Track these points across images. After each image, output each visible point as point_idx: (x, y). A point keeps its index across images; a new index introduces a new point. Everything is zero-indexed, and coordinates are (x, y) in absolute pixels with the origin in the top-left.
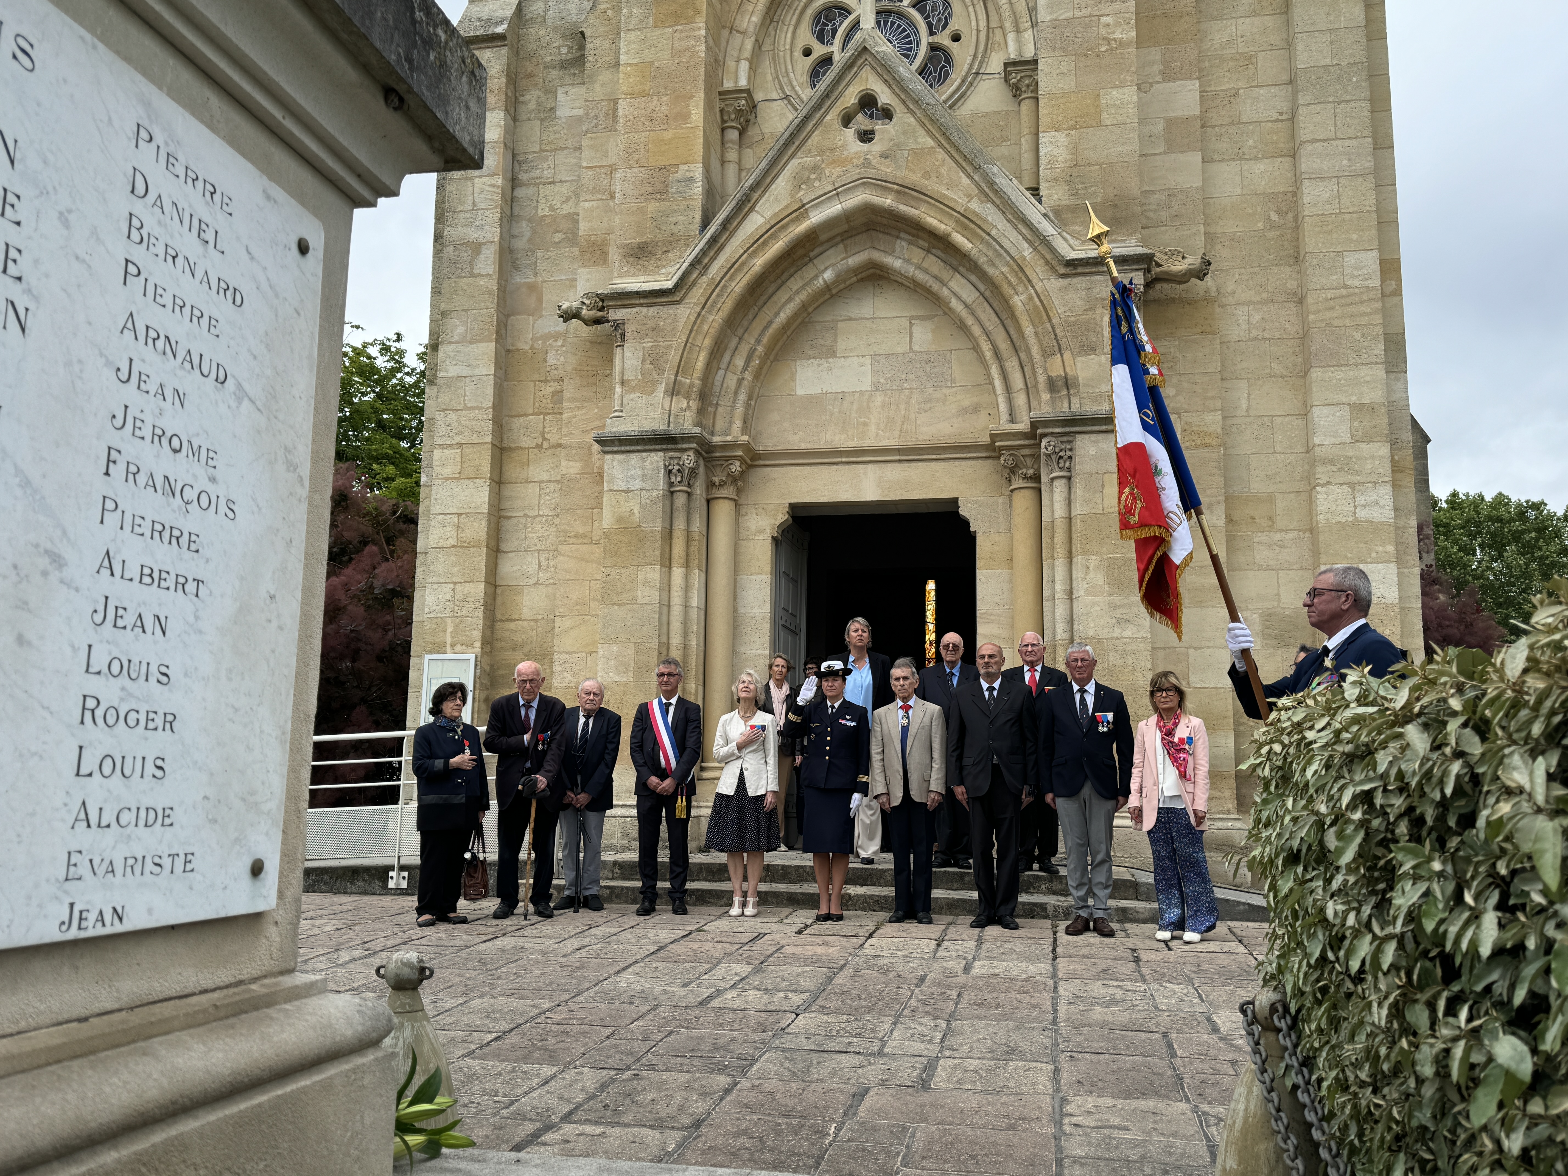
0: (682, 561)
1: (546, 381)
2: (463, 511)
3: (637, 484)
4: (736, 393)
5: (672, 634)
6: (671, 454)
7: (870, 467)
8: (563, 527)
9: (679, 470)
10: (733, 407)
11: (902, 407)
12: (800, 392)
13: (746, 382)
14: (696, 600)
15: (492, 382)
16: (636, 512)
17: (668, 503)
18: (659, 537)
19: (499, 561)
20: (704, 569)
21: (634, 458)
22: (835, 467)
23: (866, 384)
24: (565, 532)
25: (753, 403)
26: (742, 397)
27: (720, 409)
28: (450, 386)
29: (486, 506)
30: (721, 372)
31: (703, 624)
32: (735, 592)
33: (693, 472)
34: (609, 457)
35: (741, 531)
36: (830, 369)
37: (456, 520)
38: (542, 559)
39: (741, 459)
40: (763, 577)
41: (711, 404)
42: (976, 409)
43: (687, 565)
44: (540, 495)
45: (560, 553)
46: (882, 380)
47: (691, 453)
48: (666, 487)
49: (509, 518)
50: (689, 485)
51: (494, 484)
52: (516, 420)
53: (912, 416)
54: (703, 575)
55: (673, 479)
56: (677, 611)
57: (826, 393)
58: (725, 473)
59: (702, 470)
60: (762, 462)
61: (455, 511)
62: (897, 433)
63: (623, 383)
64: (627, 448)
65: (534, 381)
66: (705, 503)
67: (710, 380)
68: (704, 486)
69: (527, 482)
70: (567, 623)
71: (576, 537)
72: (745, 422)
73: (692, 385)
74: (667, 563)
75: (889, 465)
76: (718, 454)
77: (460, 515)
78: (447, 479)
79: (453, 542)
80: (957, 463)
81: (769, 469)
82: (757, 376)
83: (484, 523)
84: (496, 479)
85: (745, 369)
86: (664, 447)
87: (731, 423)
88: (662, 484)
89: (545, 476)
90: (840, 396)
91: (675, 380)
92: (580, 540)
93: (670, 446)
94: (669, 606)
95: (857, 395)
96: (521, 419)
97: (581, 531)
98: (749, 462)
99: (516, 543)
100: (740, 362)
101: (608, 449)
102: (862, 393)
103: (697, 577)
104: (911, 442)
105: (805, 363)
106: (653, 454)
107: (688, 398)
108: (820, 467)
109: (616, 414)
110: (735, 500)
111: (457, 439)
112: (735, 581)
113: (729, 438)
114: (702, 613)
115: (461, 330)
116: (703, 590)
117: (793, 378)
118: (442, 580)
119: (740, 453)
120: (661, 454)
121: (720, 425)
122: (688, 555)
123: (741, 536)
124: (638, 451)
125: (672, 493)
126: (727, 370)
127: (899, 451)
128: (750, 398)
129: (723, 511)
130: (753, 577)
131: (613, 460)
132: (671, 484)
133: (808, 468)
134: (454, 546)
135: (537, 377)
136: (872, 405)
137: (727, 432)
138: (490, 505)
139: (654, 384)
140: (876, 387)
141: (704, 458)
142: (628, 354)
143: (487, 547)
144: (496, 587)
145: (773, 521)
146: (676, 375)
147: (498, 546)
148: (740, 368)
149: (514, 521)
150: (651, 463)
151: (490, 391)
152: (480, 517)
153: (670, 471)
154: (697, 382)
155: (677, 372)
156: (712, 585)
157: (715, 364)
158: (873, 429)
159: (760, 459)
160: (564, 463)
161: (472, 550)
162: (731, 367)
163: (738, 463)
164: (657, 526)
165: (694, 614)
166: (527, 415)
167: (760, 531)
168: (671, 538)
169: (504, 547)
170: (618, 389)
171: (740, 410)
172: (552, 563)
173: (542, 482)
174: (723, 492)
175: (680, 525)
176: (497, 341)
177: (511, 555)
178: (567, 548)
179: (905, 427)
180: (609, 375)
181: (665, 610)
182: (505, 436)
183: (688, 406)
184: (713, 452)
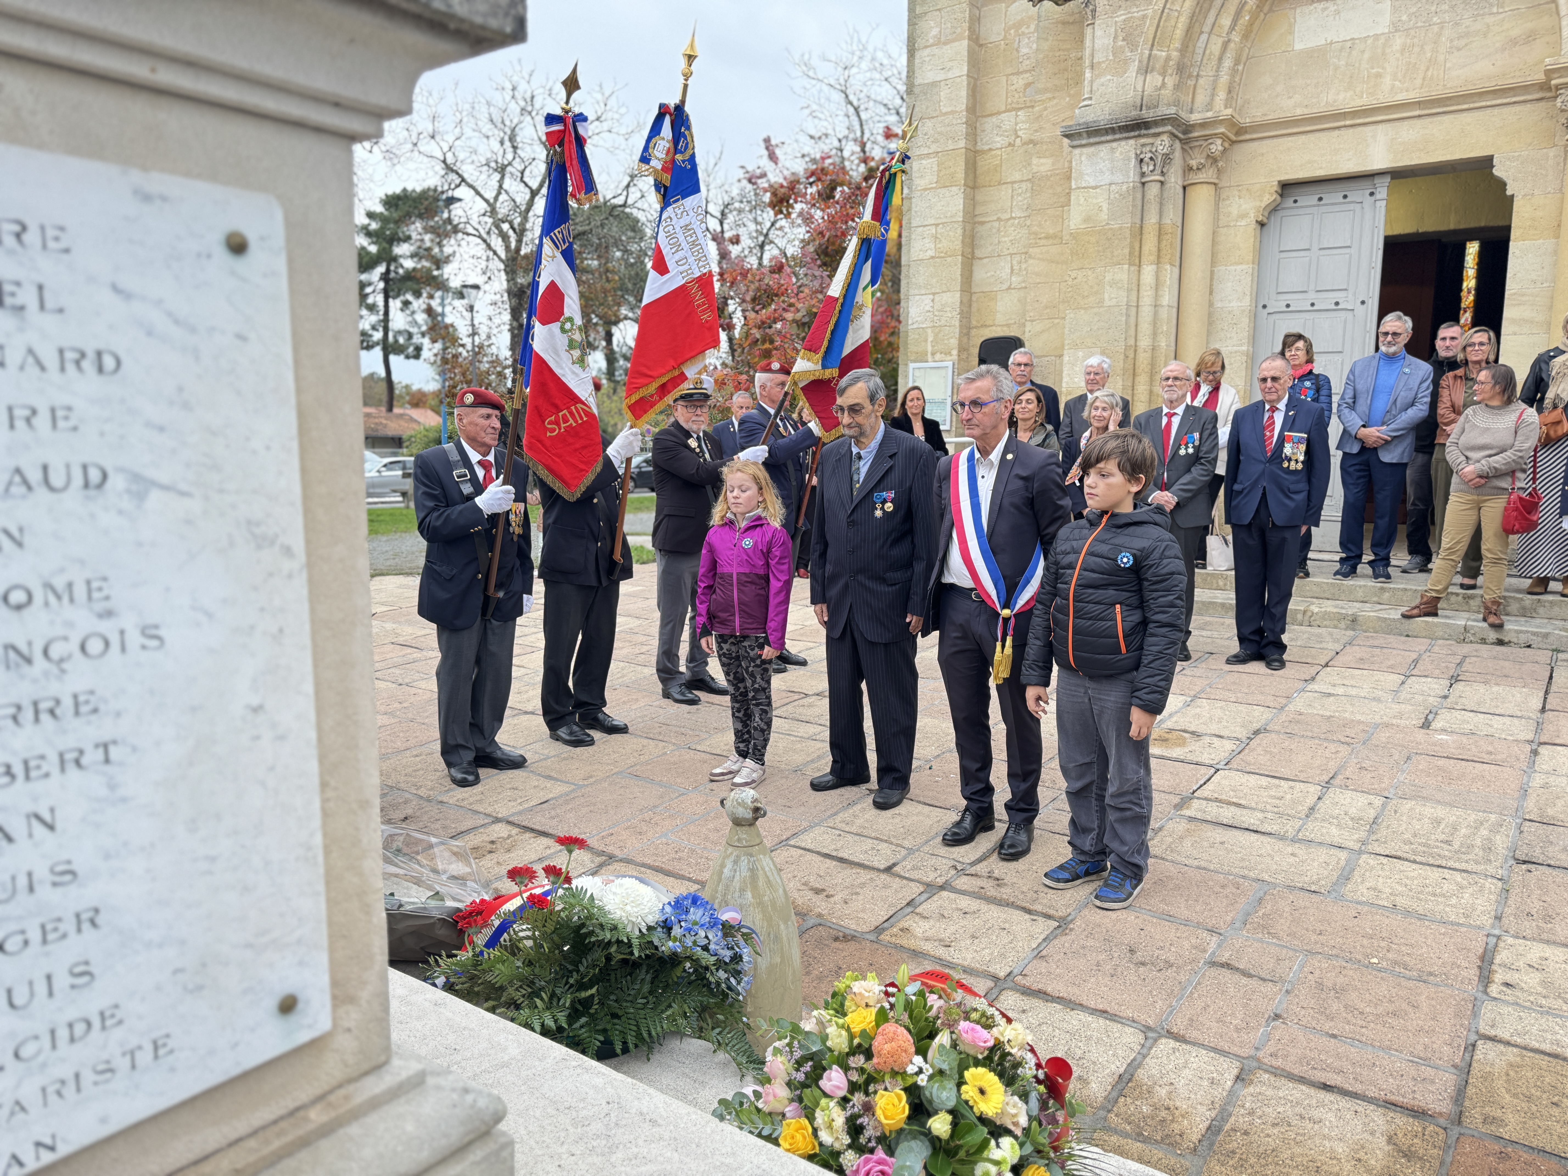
0: (1153, 258)
1: (1018, 73)
2: (939, 221)
3: (1107, 178)
4: (1220, 59)
5: (1140, 336)
6: (1143, 141)
7: (1380, 127)
8: (1035, 229)
9: (1151, 159)
10: (1217, 76)
11: (1428, 48)
12: (1298, 46)
13: (1232, 45)
14: (1168, 298)
15: (965, 83)
16: (1105, 208)
17: (1139, 196)
18: (1128, 235)
19: (975, 268)
20: (1178, 264)
21: (1104, 150)
22: (1337, 132)
23: (1383, 27)
24: (1035, 234)
25: (1240, 68)
26: (1228, 63)
27: (1201, 81)
28: (925, 94)
29: (961, 214)
30: (1204, 37)
31: (1175, 322)
32: (1211, 285)
33: (1167, 158)
34: (1077, 151)
35: (1221, 217)
36: (1338, 12)
37: (934, 231)
38: (1015, 262)
39: (1224, 137)
40: (1244, 267)
41: (1190, 76)
42: (1530, 37)
43: (1158, 261)
44: (1012, 197)
45: (1030, 257)
46: (1404, 18)
47: (1165, 137)
48: (1137, 179)
49: (983, 223)
50: (1163, 173)
51: (968, 190)
52: (988, 119)
53: (1441, 58)
54: (1176, 270)
55: (1145, 169)
56: (1146, 312)
57: (1331, 43)
58: (1204, 155)
59: (1178, 154)
60: (1248, 137)
61: (933, 222)
62: (1418, 82)
63: (1092, 67)
64: (1097, 139)
65: (1007, 75)
66: (1181, 191)
67: (1190, 49)
68: (1180, 172)
69: (1000, 184)
70: (1038, 327)
71: (1046, 238)
72: (1230, 92)
73: (1168, 58)
74: (1136, 260)
75: (1406, 123)
76: (1196, 134)
77: (937, 225)
78: (925, 190)
79: (930, 253)
80: (1496, 111)
81: (1255, 144)
82: (1246, 36)
83: (960, 231)
84: (971, 184)
85: (1232, 28)
86: (1135, 133)
87: (1213, 95)
88: (1132, 176)
89: (1017, 176)
90: (1349, 44)
91: (1150, 55)
92: (1050, 241)
93: (1141, 132)
94: (1138, 306)
95: (1369, 41)
96: (994, 119)
97: (1051, 232)
98: (1234, 138)
99: (990, 249)
100: (1226, 21)
101: (1075, 143)
102: (1376, 37)
103: (1170, 273)
104: (1436, 92)
105: (1307, 9)
106: (1123, 143)
107: (1163, 74)
108: (1318, 135)
109: (1086, 103)
110: (1215, 184)
111: (934, 148)
112: (1212, 273)
113: (1209, 114)
114: (1175, 310)
115: (935, 32)
116: (1177, 286)
117: (1291, 32)
118: (923, 292)
119: (1222, 130)
120: (1132, 142)
121: (1201, 98)
122: (1159, 250)
123: (1221, 224)
124: (1108, 142)
125: (1143, 184)
126: (1210, 34)
127: (1419, 104)
128: (1237, 62)
129: (1201, 197)
130: (1233, 268)
131: (1081, 155)
132: (1143, 174)
133: (1303, 137)
134: (932, 257)
135: (1009, 70)
136: (1388, 50)
137: (1209, 106)
138: (966, 212)
139: (1126, 62)
140: (1396, 27)
141: (1180, 140)
142: (1099, 33)
143: (963, 255)
144: (971, 294)
145: (1258, 204)
146: (1151, 50)
147: (973, 253)
148: (1226, 29)
149: (988, 226)
150: (1121, 153)
151: (964, 93)
152: (956, 226)
153: (1142, 160)
154: (1175, 54)
155: (1153, 45)
156: (1185, 280)
157: (1197, 28)
158: (1387, 80)
159: (1246, 132)
160: (1035, 161)
161: (949, 259)
162: (1216, 28)
163: (1219, 142)
164: (1127, 222)
165: (1164, 314)
166: (999, 113)
167: (1242, 216)
168: (1141, 234)
169: (978, 253)
170: (1088, 75)
171: (1224, 79)
172: (1024, 266)
173: (1015, 182)
174: (1201, 177)
175: (1152, 219)
176: (970, 39)
177: (985, 261)
178: (1037, 250)
179: (1429, 73)
180: (1081, 58)
181: (1134, 310)
182: (979, 140)
183: (1164, 84)
184: (1191, 132)
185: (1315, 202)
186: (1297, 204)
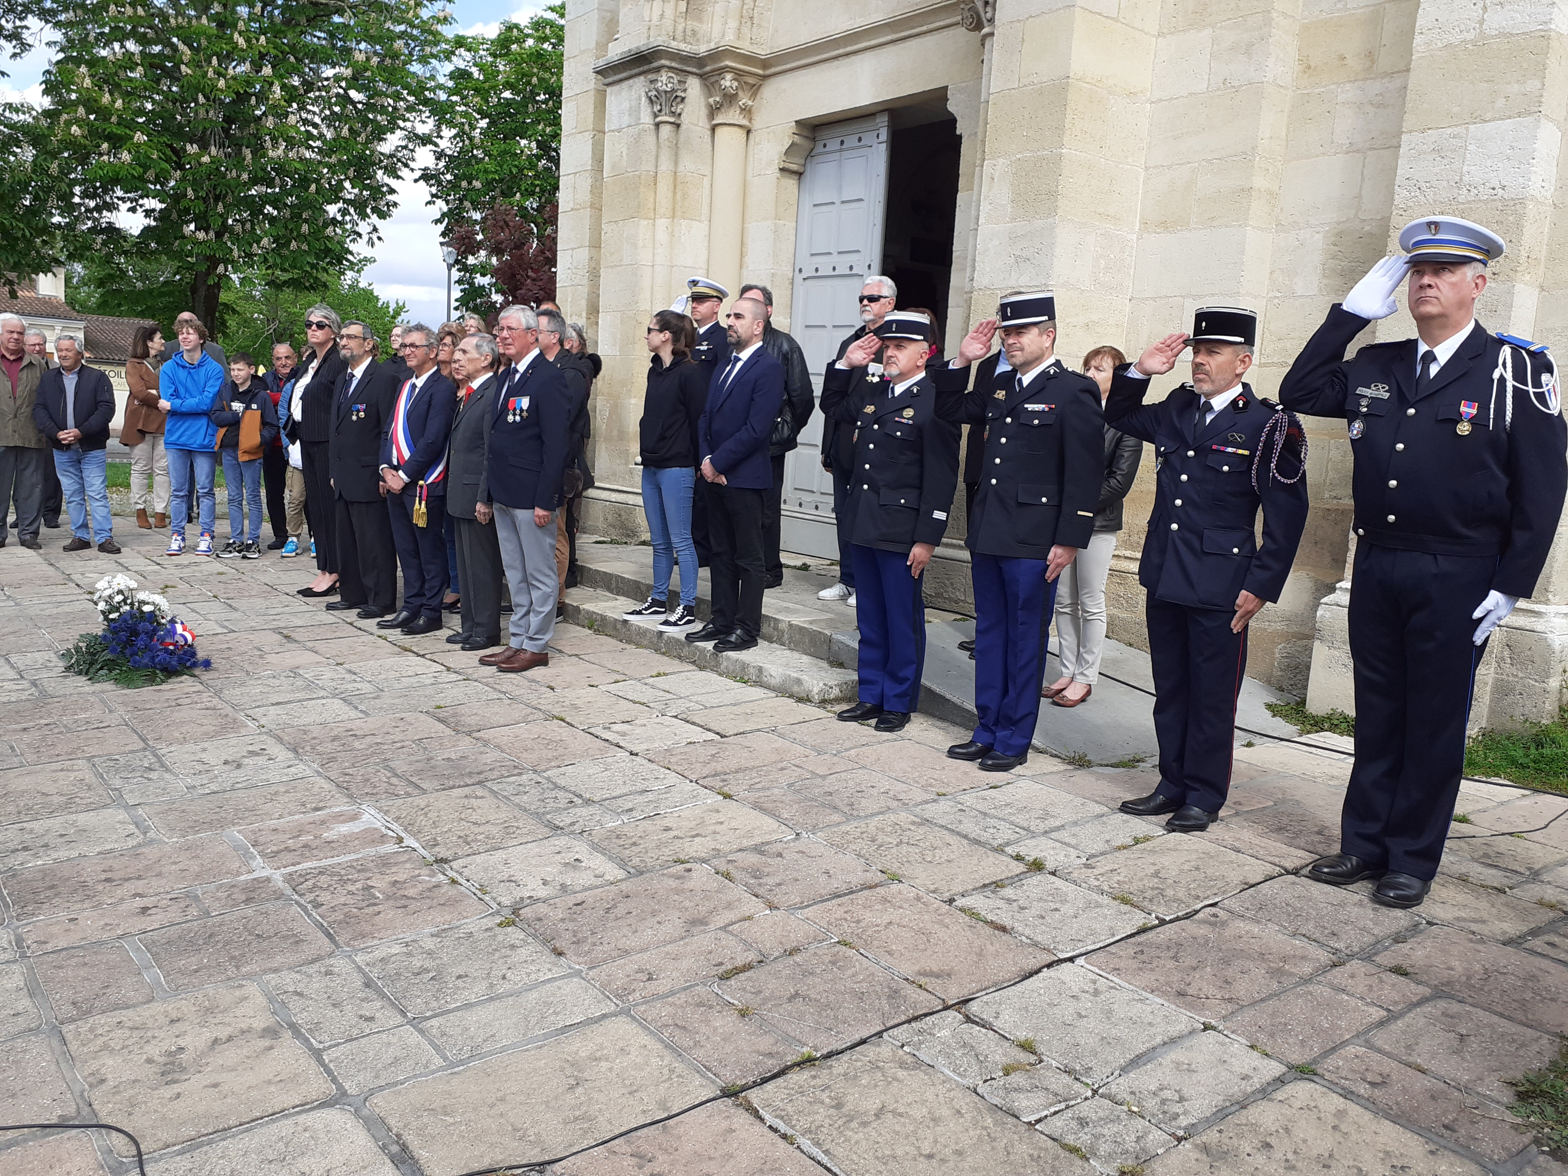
0: (668, 211)
2: (577, 170)
3: (626, 120)
5: (654, 300)
6: (648, 77)
7: (867, 55)
9: (656, 97)
16: (624, 154)
17: (653, 137)
18: (638, 184)
20: (705, 218)
21: (625, 88)
27: (717, 7)
28: (571, 31)
29: (590, 162)
35: (751, 164)
37: (573, 181)
43: (672, 215)
47: (665, 73)
48: (651, 120)
50: (674, 114)
51: (599, 135)
54: (704, 227)
55: (655, 109)
58: (720, 92)
59: (695, 91)
60: (774, 69)
61: (573, 170)
64: (620, 77)
66: (707, 134)
74: (649, 215)
75: (885, 50)
76: (709, 68)
77: (576, 175)
78: (569, 135)
79: (571, 205)
80: (950, 33)
83: (590, 181)
86: (641, 69)
87: (726, 24)
88: (645, 116)
93: (646, 68)
94: (653, 266)
98: (760, 72)
101: (610, 80)
104: (899, 11)
106: (636, 80)
109: (616, 36)
110: (744, 127)
111: (575, 90)
112: (743, 229)
118: (566, 247)
120: (642, 78)
121: (717, 28)
122: (674, 202)
123: (751, 172)
124: (626, 78)
125: (657, 125)
127: (889, 27)
129: (727, 141)
130: (758, 224)
131: (610, 94)
132: (656, 116)
133: (813, 70)
134: (572, 210)
138: (595, 160)
143: (591, 209)
145: (778, 148)
150: (636, 92)
152: (586, 175)
153: (651, 99)
159: (769, 65)
161: (579, 213)
167: (768, 163)
168: (655, 182)
174: (721, 117)
181: (648, 270)
183: (663, 12)
184: (706, 66)
185: (838, 147)
186: (827, 149)
